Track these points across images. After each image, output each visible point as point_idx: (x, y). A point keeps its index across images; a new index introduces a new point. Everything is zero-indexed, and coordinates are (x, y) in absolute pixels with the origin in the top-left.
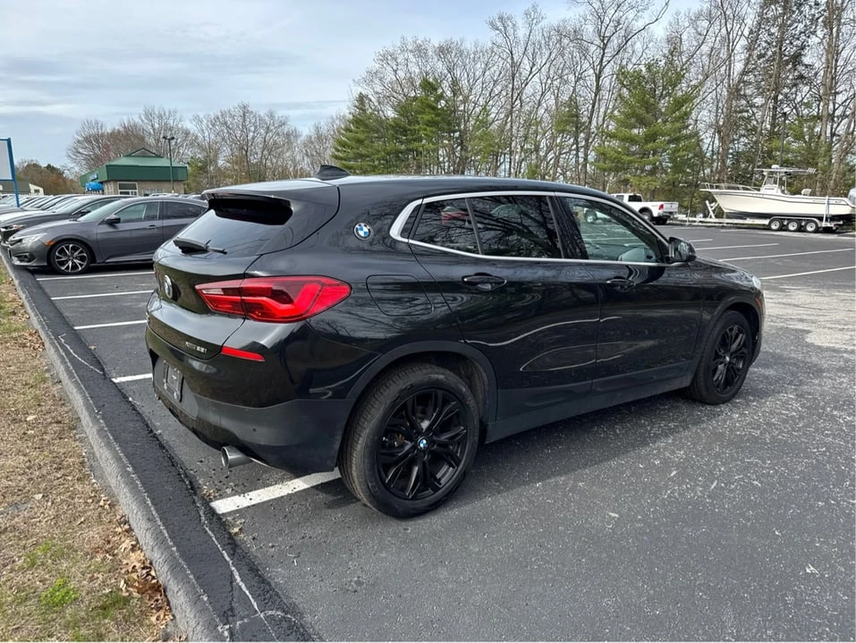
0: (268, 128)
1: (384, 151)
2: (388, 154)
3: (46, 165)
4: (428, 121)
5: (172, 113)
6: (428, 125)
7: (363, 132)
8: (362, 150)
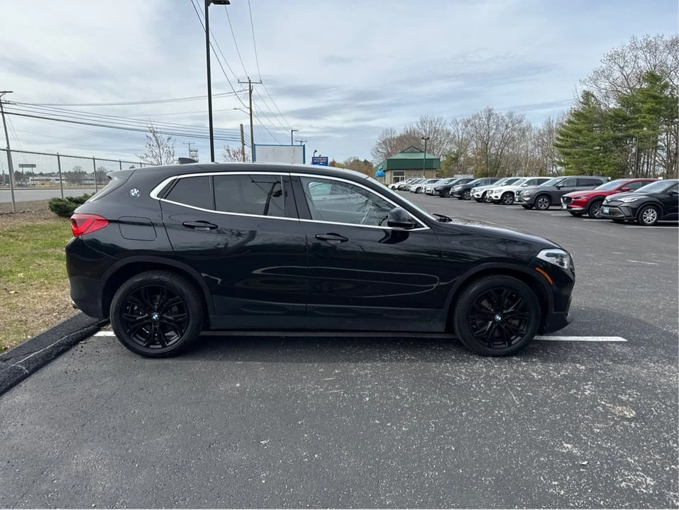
0: (507, 125)
1: (600, 138)
2: (605, 140)
3: (363, 160)
4: (649, 109)
5: (440, 119)
6: (648, 113)
7: (583, 123)
8: (581, 139)
